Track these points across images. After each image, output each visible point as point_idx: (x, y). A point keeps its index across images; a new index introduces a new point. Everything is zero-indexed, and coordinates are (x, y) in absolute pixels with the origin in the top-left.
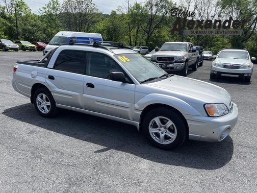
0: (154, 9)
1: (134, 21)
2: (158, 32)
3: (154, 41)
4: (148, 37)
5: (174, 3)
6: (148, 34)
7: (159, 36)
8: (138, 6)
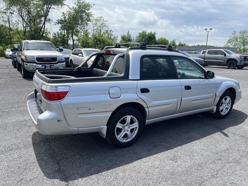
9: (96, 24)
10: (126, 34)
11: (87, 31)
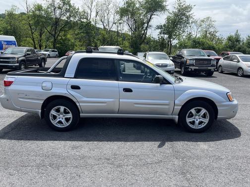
0: (58, 12)
1: (37, 23)
2: (65, 35)
3: (61, 43)
4: (55, 40)
5: (77, 8)
6: (54, 37)
7: (66, 39)
8: (39, 8)
9: (201, 25)
10: (233, 34)
11: (190, 33)
